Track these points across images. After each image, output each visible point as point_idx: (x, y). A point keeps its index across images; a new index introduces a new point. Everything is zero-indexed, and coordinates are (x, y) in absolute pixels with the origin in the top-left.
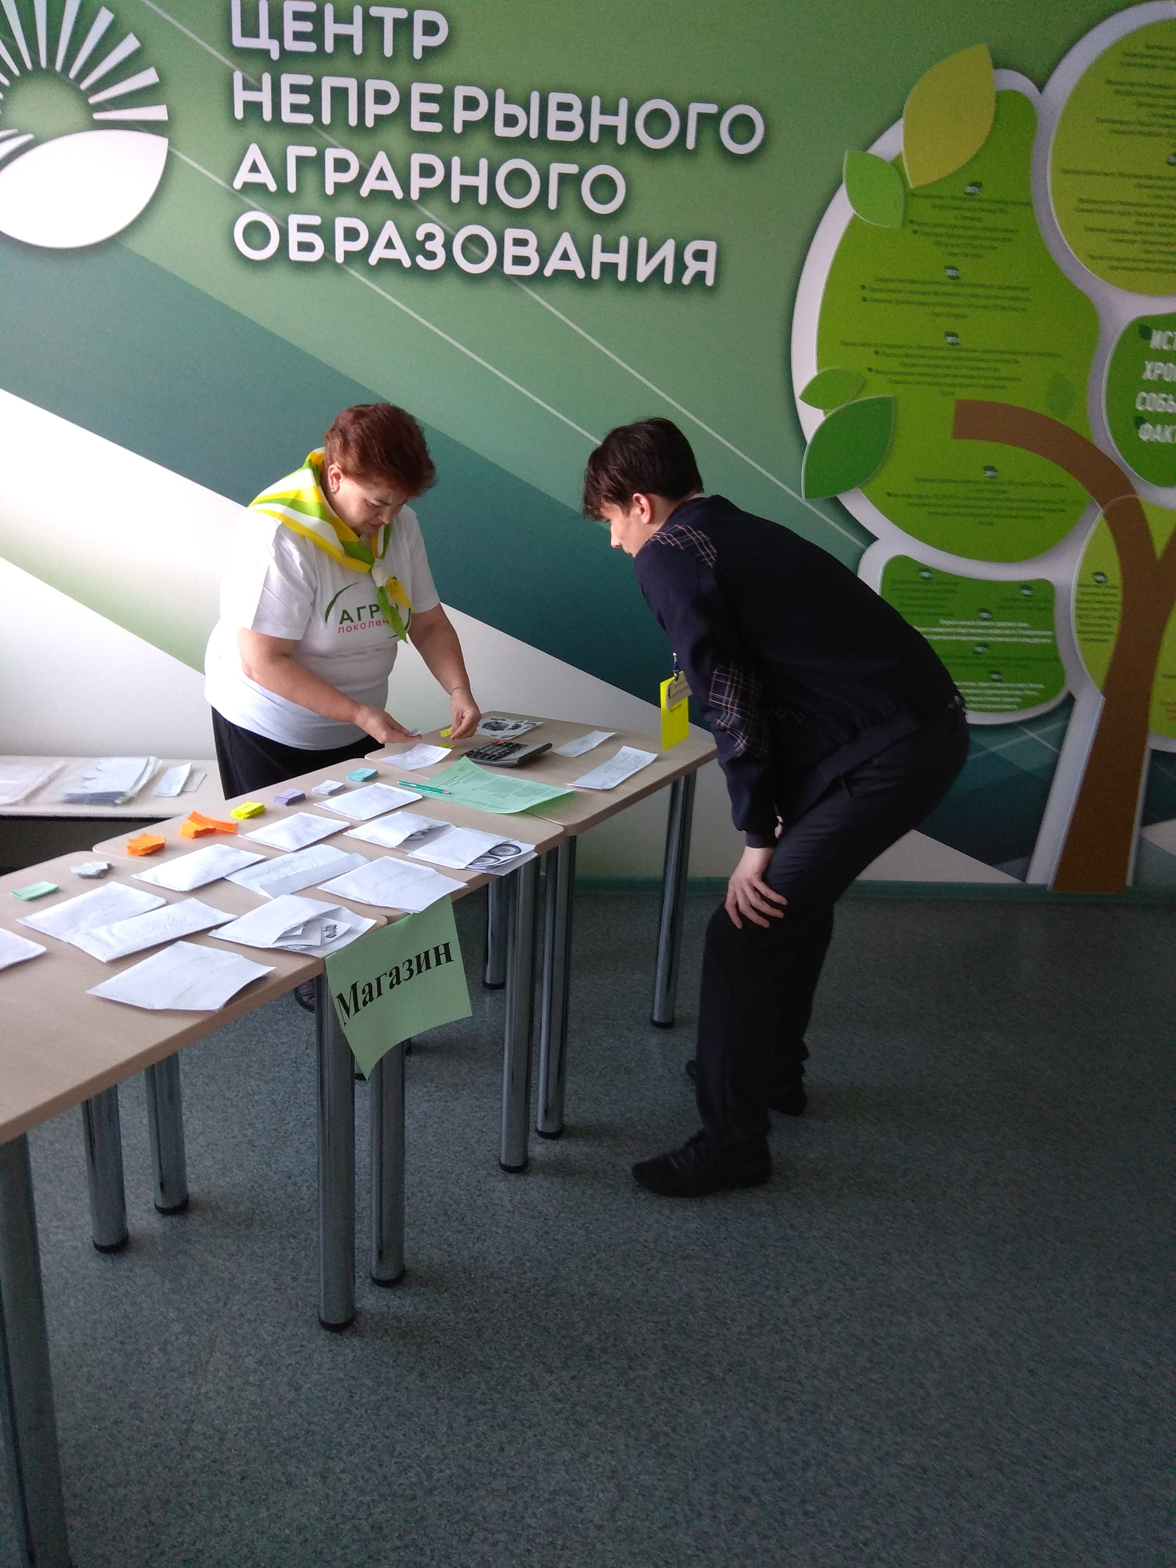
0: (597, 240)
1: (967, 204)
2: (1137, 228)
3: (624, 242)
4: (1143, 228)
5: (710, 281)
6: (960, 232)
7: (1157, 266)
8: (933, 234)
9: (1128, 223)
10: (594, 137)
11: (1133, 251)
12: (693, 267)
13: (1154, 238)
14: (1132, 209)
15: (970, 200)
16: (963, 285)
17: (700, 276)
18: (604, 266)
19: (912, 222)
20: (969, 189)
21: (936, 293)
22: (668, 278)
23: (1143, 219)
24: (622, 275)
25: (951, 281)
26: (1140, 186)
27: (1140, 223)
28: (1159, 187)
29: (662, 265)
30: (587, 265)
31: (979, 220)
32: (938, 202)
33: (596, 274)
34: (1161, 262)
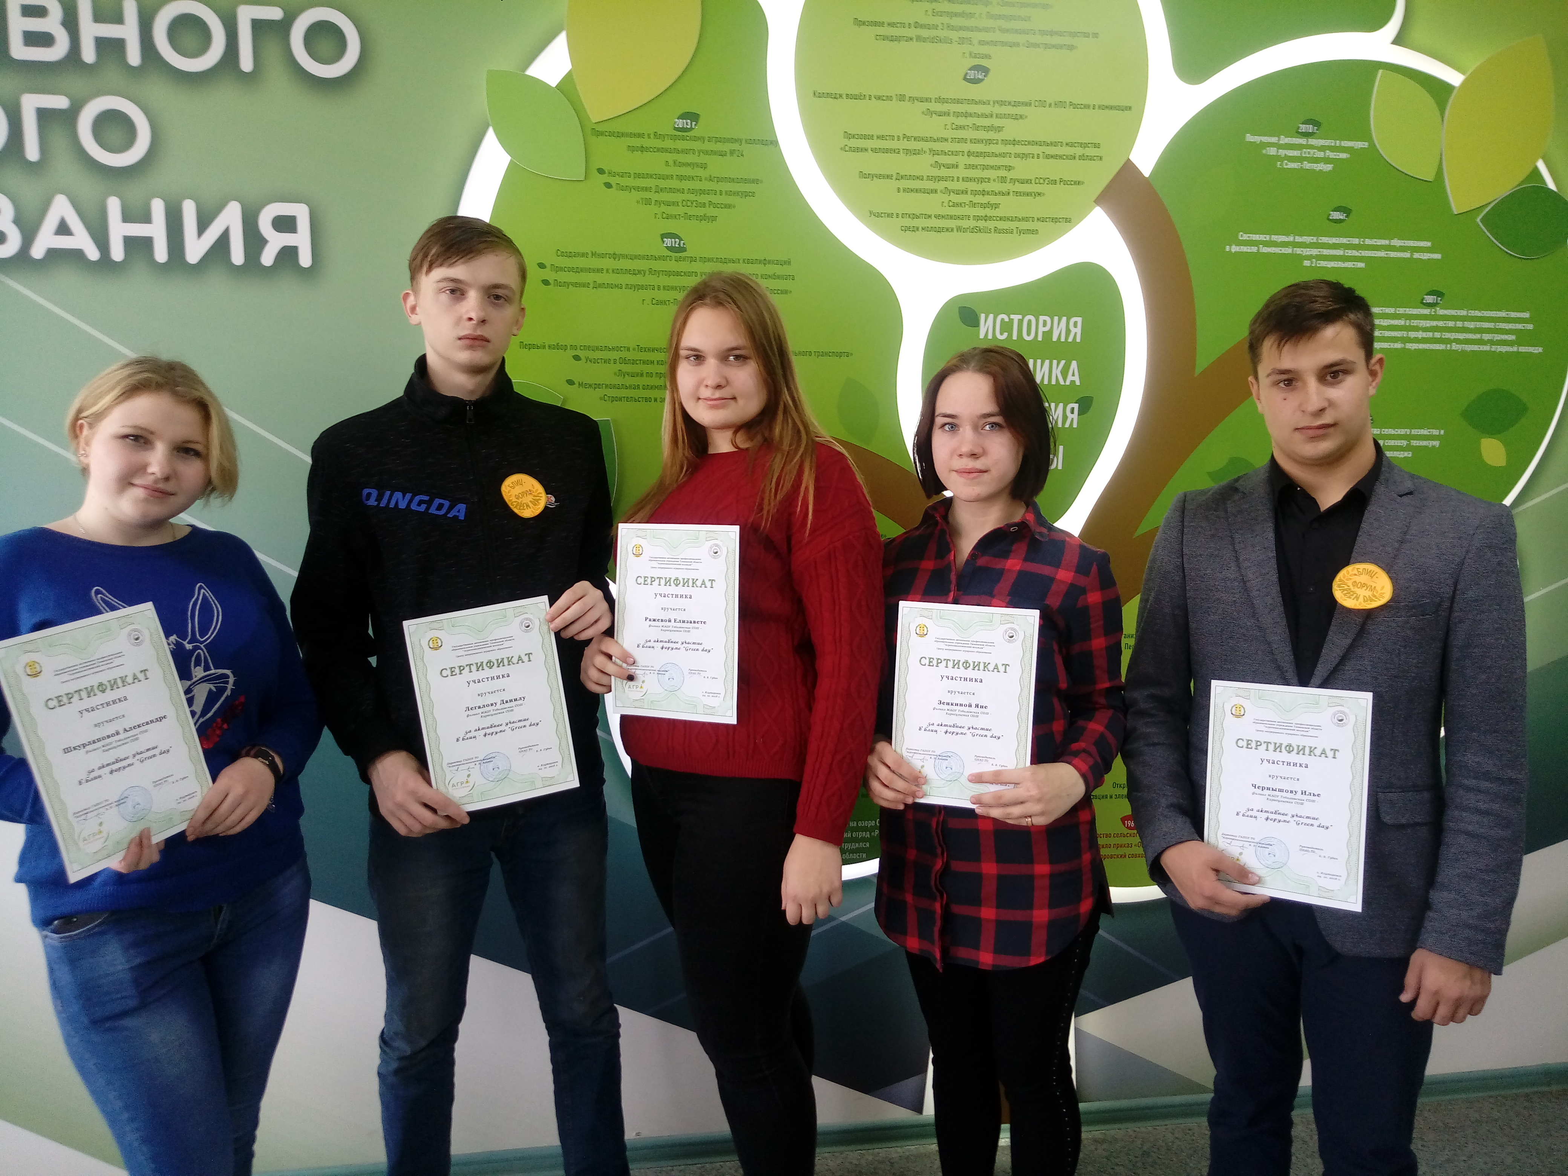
0: (114, 206)
1: (681, 145)
2: (936, 172)
3: (158, 208)
4: (944, 172)
5: (305, 259)
6: (674, 184)
7: (972, 223)
8: (637, 189)
9: (922, 165)
10: (89, 54)
11: (933, 204)
12: (275, 242)
13: (961, 186)
14: (926, 146)
15: (683, 138)
16: (692, 259)
17: (288, 254)
18: (130, 242)
19: (601, 171)
20: (680, 123)
21: (652, 272)
22: (238, 256)
23: (943, 159)
24: (161, 254)
25: (670, 254)
26: (930, 113)
27: (938, 165)
28: (958, 114)
29: (225, 238)
30: (102, 240)
31: (704, 166)
32: (637, 142)
33: (117, 253)
34: (977, 218)
